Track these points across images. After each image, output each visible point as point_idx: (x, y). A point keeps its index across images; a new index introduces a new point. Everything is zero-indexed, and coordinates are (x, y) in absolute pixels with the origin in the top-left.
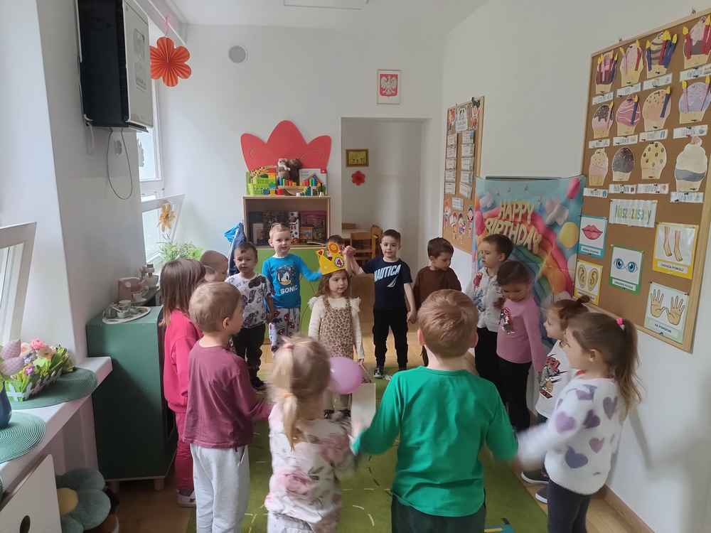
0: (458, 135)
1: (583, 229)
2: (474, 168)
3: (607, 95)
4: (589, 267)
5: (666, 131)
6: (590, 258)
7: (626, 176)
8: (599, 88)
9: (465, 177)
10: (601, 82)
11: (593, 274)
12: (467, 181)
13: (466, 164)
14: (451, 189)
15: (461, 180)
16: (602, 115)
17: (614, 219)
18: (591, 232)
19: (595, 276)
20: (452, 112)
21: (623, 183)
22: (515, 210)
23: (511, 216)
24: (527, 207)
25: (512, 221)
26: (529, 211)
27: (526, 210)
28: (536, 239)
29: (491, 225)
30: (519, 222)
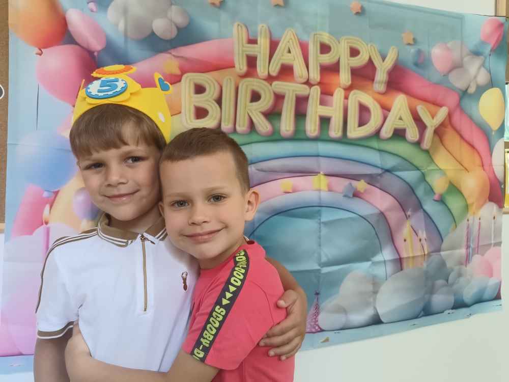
22: (317, 57)
23: (299, 69)
24: (369, 53)
25: (308, 83)
26: (377, 62)
27: (367, 58)
28: (433, 118)
29: (216, 95)
30: (342, 86)
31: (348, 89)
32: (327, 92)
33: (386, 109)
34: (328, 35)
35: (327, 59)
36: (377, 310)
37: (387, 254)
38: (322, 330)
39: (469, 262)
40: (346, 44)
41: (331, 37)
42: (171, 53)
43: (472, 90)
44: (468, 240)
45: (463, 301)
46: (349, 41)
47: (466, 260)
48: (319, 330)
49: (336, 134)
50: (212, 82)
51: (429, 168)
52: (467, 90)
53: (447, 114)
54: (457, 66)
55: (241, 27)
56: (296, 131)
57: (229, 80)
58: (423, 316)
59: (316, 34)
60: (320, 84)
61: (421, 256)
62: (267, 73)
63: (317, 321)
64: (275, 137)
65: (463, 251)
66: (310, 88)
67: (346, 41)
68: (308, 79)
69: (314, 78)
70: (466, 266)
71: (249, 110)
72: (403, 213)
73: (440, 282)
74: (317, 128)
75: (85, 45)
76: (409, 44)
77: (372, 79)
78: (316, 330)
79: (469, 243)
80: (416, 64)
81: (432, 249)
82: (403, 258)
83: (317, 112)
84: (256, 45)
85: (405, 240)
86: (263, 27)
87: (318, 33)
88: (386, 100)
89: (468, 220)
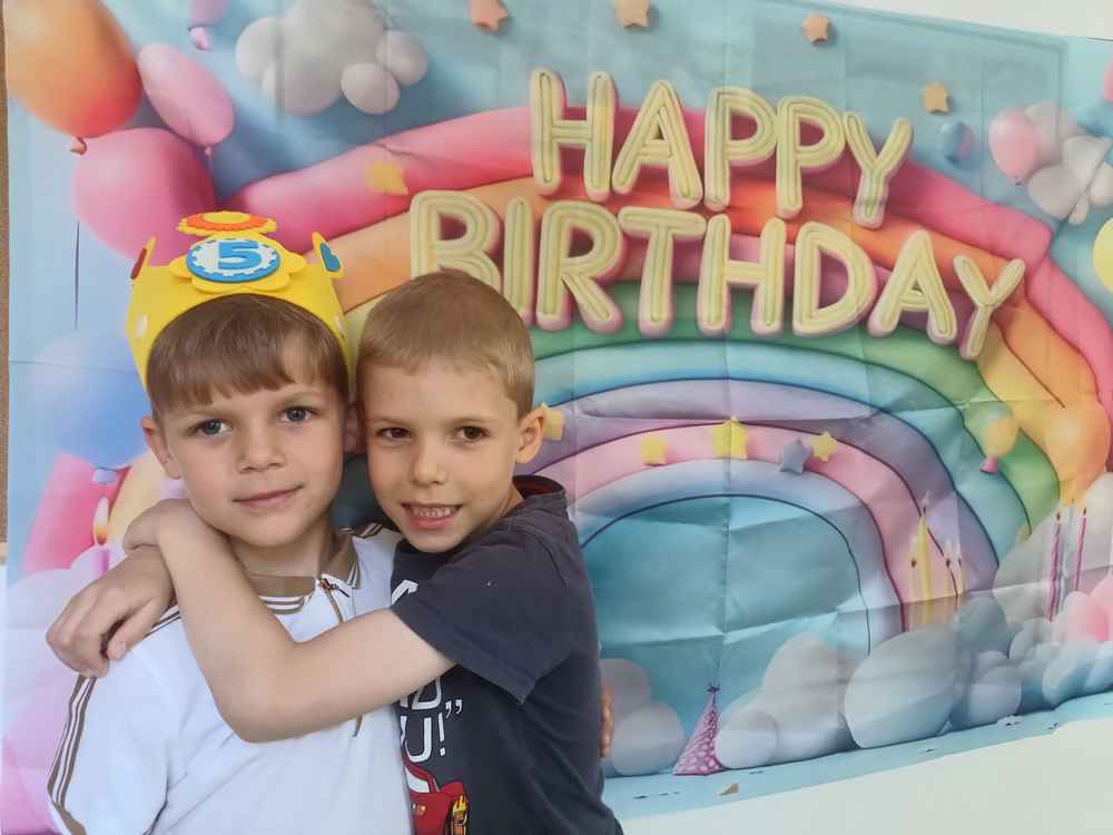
22: (724, 146)
23: (682, 178)
24: (845, 135)
25: (702, 208)
26: (863, 156)
27: (840, 147)
28: (990, 284)
29: (489, 242)
30: (781, 214)
31: (795, 221)
32: (745, 231)
33: (883, 265)
34: (748, 92)
35: (747, 151)
36: (846, 723)
37: (873, 596)
38: (724, 769)
39: (1057, 611)
40: (791, 117)
41: (758, 98)
42: (384, 146)
43: (1078, 217)
44: (1056, 560)
45: (1041, 697)
46: (798, 106)
47: (1052, 606)
48: (717, 767)
49: (769, 325)
50: (481, 210)
51: (975, 400)
52: (1068, 217)
53: (1021, 276)
54: (1047, 161)
55: (548, 78)
56: (675, 320)
57: (519, 206)
58: (950, 731)
59: (724, 93)
60: (729, 209)
61: (950, 598)
62: (607, 186)
63: (713, 749)
64: (625, 336)
65: (1046, 585)
66: (707, 221)
67: (792, 108)
68: (702, 201)
69: (716, 197)
70: (1051, 619)
71: (566, 273)
72: (911, 502)
73: (990, 656)
74: (724, 312)
75: (184, 132)
76: (937, 112)
77: (851, 196)
78: (710, 768)
79: (1058, 568)
80: (953, 160)
81: (975, 581)
82: (909, 604)
83: (722, 276)
84: (582, 123)
85: (914, 564)
86: (599, 77)
87: (727, 88)
88: (882, 243)
89: (1059, 517)
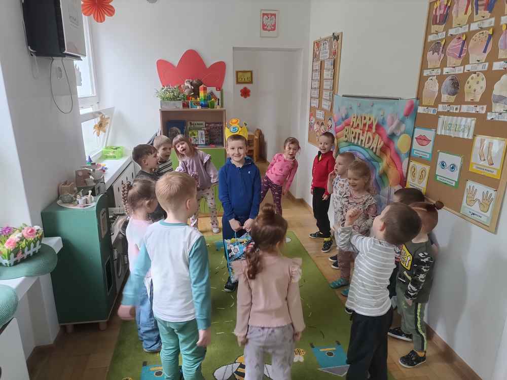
0: (321, 62)
1: (416, 138)
2: (334, 88)
3: (440, 34)
4: (419, 166)
5: (487, 64)
6: (420, 160)
7: (453, 99)
8: (434, 28)
9: (326, 95)
10: (436, 24)
11: (422, 172)
12: (328, 98)
13: (327, 85)
14: (315, 103)
15: (324, 97)
16: (435, 50)
17: (441, 131)
18: (423, 140)
19: (423, 173)
20: (317, 44)
21: (449, 104)
23: (360, 125)
27: (372, 121)
28: (380, 145)
29: (348, 132)
32: (363, 133)
33: (373, 139)
35: (365, 122)
40: (369, 117)
43: (398, 135)
49: (363, 146)
53: (383, 144)
57: (350, 128)
62: (355, 126)
64: (354, 144)
66: (361, 131)
68: (361, 128)
71: (352, 136)
76: (382, 115)
77: (372, 128)
80: (383, 123)
83: (361, 138)
89: (389, 188)
